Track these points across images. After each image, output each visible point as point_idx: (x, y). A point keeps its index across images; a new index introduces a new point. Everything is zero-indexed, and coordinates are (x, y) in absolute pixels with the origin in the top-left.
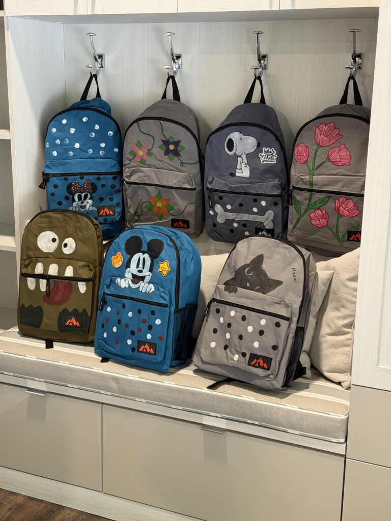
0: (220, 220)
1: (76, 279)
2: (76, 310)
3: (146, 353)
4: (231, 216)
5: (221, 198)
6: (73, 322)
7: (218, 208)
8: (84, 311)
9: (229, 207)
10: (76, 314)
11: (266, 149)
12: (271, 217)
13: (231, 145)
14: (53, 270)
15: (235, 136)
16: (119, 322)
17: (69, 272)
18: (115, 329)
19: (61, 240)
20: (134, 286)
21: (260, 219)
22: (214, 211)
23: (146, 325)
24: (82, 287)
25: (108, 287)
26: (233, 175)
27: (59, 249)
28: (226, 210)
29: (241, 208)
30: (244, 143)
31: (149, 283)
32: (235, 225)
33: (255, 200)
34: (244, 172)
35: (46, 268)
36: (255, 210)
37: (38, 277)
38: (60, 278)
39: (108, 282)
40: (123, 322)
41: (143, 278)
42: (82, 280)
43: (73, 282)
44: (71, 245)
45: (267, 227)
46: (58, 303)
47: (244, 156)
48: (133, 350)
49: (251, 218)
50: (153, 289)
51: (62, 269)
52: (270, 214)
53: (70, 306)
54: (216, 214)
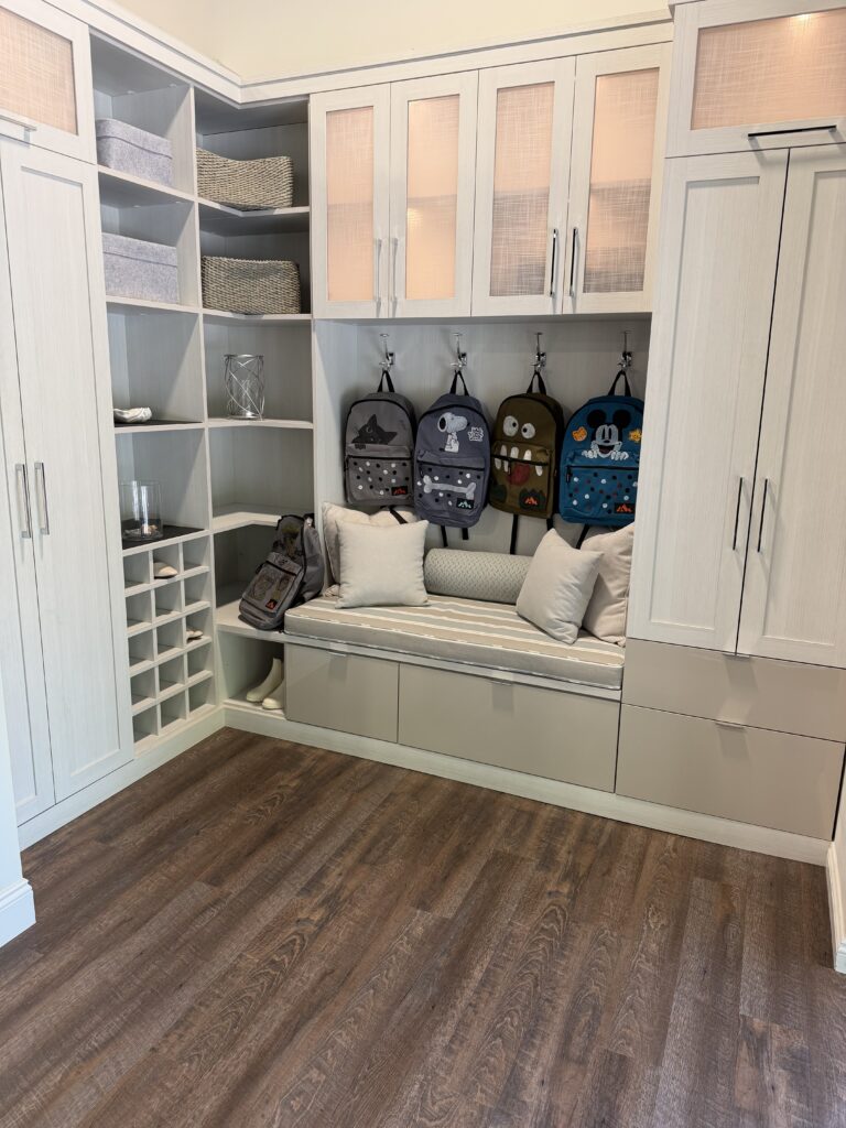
0: (427, 490)
1: (533, 463)
2: (533, 490)
3: (625, 512)
4: (438, 486)
5: (430, 470)
6: (532, 501)
7: (427, 479)
8: (541, 492)
9: (437, 478)
10: (533, 493)
11: (473, 428)
12: (473, 489)
13: (443, 423)
14: (514, 453)
15: (448, 416)
16: (592, 489)
17: (528, 456)
18: (587, 496)
19: (521, 425)
20: (603, 456)
21: (463, 490)
22: (422, 482)
23: (623, 489)
24: (539, 471)
25: (572, 460)
26: (442, 450)
27: (519, 433)
28: (434, 481)
29: (447, 479)
30: (455, 422)
31: (621, 450)
32: (441, 495)
33: (461, 473)
34: (453, 447)
35: (509, 451)
36: (460, 482)
37: (503, 458)
38: (520, 461)
39: (571, 455)
40: (597, 489)
41: (611, 448)
42: (539, 464)
43: (531, 466)
44: (530, 431)
45: (468, 498)
46: (518, 484)
47: (454, 434)
48: (610, 512)
49: (456, 489)
50: (627, 456)
51: (522, 453)
52: (473, 486)
53: (529, 487)
54: (423, 484)
